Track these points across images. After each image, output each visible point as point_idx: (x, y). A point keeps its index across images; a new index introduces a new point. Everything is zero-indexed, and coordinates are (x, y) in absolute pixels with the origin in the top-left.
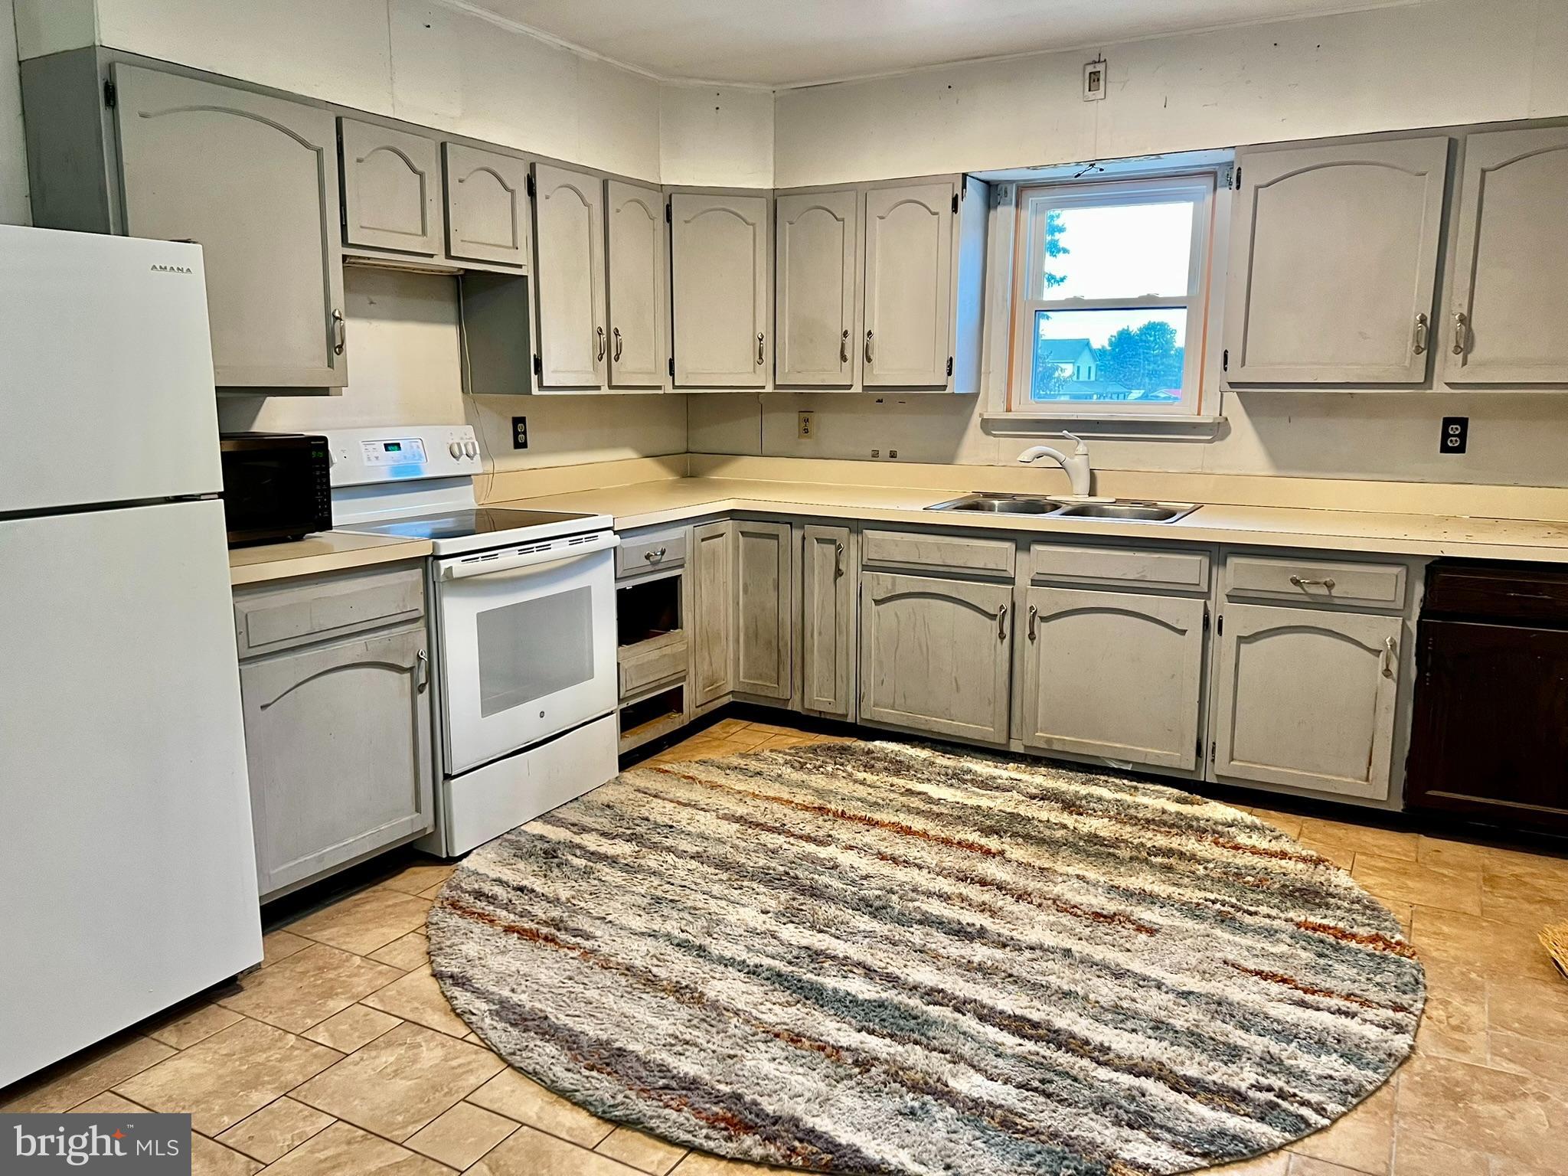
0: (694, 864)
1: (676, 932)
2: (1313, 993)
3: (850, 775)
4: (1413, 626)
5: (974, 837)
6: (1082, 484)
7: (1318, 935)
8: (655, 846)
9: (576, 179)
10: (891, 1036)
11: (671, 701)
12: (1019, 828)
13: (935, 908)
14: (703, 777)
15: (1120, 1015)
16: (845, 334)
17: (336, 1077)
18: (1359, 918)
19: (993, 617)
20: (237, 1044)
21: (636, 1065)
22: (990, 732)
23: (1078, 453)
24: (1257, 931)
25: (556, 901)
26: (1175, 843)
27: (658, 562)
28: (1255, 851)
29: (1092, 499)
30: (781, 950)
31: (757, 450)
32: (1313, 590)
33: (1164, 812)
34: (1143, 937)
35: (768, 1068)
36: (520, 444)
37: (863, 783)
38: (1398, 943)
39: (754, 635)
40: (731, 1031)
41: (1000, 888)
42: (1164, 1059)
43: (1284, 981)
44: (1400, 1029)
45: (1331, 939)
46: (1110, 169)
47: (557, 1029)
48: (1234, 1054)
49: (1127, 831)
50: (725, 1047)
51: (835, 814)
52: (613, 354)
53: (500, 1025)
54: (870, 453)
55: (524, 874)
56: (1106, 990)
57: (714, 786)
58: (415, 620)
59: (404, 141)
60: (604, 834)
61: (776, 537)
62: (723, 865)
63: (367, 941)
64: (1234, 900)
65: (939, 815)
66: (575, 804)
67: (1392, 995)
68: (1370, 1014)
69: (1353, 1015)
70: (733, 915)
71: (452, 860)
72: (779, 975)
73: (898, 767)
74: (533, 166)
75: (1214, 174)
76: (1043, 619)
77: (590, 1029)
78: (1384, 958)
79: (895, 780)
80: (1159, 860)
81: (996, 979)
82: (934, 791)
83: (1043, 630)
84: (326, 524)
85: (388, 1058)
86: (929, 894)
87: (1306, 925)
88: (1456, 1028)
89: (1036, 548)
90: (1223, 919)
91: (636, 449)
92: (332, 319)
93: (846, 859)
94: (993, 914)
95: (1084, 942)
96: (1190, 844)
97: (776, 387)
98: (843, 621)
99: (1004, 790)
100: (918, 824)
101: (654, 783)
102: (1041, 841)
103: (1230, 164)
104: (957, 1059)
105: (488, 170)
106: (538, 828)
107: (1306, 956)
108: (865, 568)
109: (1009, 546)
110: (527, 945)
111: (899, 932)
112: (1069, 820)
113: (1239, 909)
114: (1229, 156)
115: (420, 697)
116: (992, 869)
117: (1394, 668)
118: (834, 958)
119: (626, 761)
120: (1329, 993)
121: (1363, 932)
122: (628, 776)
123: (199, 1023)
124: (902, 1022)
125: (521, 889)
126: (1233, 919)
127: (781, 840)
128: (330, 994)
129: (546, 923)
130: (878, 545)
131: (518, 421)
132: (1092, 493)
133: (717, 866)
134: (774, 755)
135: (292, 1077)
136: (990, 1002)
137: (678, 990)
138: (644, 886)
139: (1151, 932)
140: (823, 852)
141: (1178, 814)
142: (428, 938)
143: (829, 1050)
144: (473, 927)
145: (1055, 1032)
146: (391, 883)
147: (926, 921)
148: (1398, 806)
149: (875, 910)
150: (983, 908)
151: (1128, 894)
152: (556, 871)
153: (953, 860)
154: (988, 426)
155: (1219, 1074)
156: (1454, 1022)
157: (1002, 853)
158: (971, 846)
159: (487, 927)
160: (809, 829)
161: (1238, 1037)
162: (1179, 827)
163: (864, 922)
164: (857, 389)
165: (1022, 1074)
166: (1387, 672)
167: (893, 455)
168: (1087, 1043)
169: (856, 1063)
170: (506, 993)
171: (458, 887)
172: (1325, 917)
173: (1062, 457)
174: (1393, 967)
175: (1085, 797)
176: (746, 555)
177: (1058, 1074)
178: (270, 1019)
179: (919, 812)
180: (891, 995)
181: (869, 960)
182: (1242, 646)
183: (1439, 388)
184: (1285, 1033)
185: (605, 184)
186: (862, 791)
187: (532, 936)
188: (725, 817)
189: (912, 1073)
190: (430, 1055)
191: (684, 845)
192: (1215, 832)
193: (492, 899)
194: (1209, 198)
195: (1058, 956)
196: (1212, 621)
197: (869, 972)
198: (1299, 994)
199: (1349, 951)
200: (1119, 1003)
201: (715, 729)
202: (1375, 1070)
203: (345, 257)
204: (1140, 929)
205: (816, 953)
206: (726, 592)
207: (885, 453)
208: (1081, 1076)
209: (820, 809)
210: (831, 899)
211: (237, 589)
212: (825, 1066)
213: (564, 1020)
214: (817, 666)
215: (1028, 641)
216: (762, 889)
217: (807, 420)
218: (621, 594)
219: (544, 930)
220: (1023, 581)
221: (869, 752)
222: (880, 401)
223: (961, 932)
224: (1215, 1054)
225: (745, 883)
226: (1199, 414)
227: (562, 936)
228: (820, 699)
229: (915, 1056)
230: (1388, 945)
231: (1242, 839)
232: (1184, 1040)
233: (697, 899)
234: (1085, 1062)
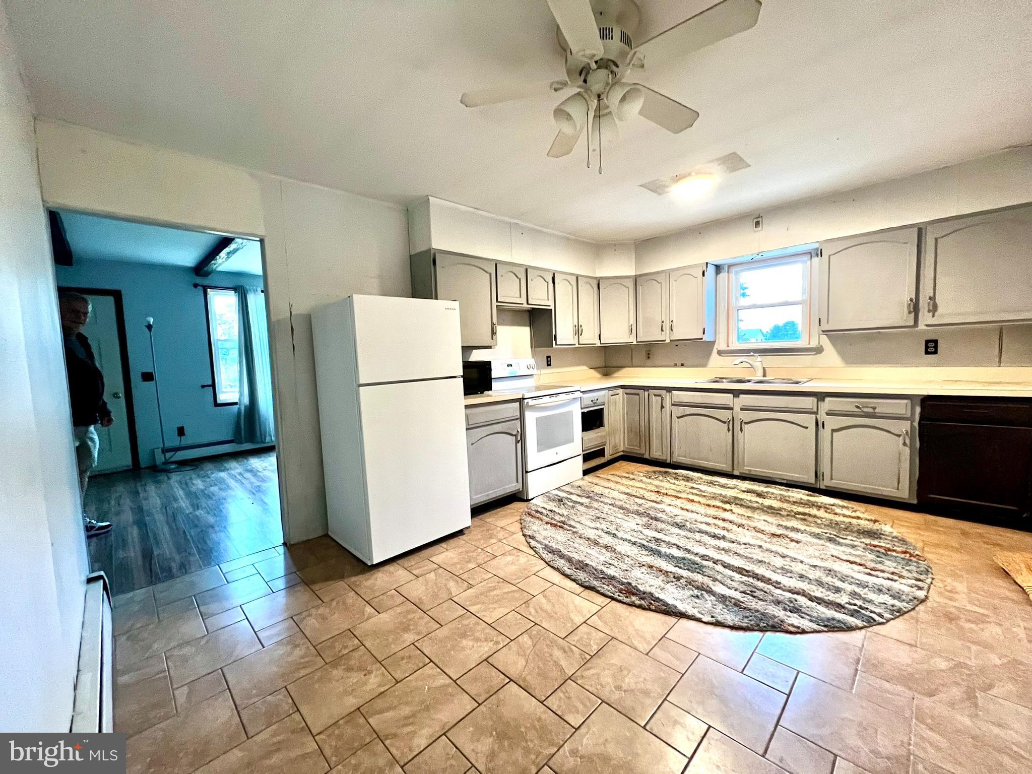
0: (611, 507)
1: (605, 529)
2: (876, 571)
3: (669, 481)
4: (916, 424)
5: (720, 504)
6: (760, 373)
7: (877, 549)
8: (597, 500)
9: (568, 277)
10: (688, 570)
11: (600, 453)
12: (738, 502)
13: (704, 527)
14: (613, 479)
15: (785, 571)
16: (663, 322)
17: (494, 562)
18: (897, 544)
19: (725, 422)
20: (464, 550)
21: (593, 570)
22: (725, 467)
23: (758, 361)
24: (847, 545)
25: (562, 515)
26: (807, 510)
27: (596, 403)
28: (844, 516)
29: (765, 378)
30: (644, 537)
31: (630, 365)
32: (865, 410)
33: (801, 499)
34: (794, 544)
35: (640, 575)
36: (549, 365)
37: (674, 484)
38: (917, 555)
39: (630, 430)
40: (626, 562)
41: (731, 522)
42: (805, 589)
43: (860, 565)
44: (920, 588)
45: (883, 551)
46: (766, 255)
47: (565, 555)
48: (838, 590)
49: (785, 505)
50: (625, 567)
51: (663, 494)
52: (580, 333)
53: (546, 552)
54: (673, 364)
55: (551, 506)
56: (779, 562)
57: (617, 483)
58: (517, 419)
59: (515, 269)
60: (579, 496)
61: (638, 394)
62: (621, 508)
63: (502, 523)
64: (835, 533)
65: (704, 496)
66: (568, 486)
67: (915, 575)
68: (904, 581)
69: (896, 581)
70: (625, 524)
71: (528, 500)
72: (644, 545)
73: (688, 479)
74: (554, 274)
75: (810, 253)
76: (746, 423)
77: (576, 557)
78: (911, 560)
79: (687, 483)
80: (800, 516)
81: (731, 554)
82: (702, 487)
83: (746, 428)
84: (490, 389)
85: (509, 558)
86: (702, 523)
87: (871, 545)
88: (950, 591)
89: (741, 396)
90: (830, 540)
91: (588, 367)
92: (493, 324)
93: (668, 509)
94: (728, 531)
95: (767, 544)
96: (814, 511)
97: (637, 342)
98: (664, 424)
99: (731, 489)
100: (696, 498)
101: (596, 480)
102: (748, 507)
103: (817, 249)
104: (715, 580)
105: (541, 277)
106: (557, 492)
107: (872, 557)
108: (673, 405)
109: (731, 396)
110: (554, 529)
111: (689, 534)
112: (760, 500)
113: (838, 537)
114: (817, 246)
115: (518, 444)
116: (727, 515)
117: (908, 441)
118: (664, 541)
119: (586, 472)
120: (883, 571)
121: (899, 549)
122: (586, 477)
123: (453, 542)
124: (692, 565)
125: (551, 511)
126: (835, 540)
127: (643, 501)
128: (491, 538)
129: (560, 522)
130: (678, 396)
131: (548, 357)
132: (764, 376)
133: (619, 508)
134: (639, 473)
135: (480, 561)
136: (728, 562)
137: (606, 547)
138: (592, 512)
139: (798, 542)
140: (659, 506)
141: (808, 500)
142: (521, 524)
143: (663, 572)
144: (536, 521)
145: (756, 574)
146: (509, 506)
147: (700, 531)
148: (915, 501)
149: (680, 526)
150: (724, 529)
151: (787, 528)
152: (562, 506)
153: (712, 511)
154: (720, 353)
155: (832, 597)
156: (948, 588)
157: (731, 510)
158: (718, 507)
159: (540, 522)
160: (653, 498)
161: (839, 584)
162: (809, 505)
163: (677, 531)
164: (668, 341)
165: (742, 588)
166: (905, 444)
167: (682, 365)
168: (770, 580)
169: (674, 577)
170: (547, 542)
171: (530, 509)
172: (880, 542)
173: (751, 362)
174: (915, 564)
175: (766, 492)
176: (627, 402)
177: (758, 589)
178: (473, 543)
179: (697, 495)
180: (688, 556)
181: (678, 544)
182: (834, 434)
183: (921, 326)
184: (864, 585)
185: (577, 278)
186: (674, 487)
187: (555, 526)
188: (621, 493)
189: (697, 583)
190: (523, 559)
191: (607, 500)
192: (826, 508)
193: (541, 513)
194: (809, 262)
195: (756, 547)
196: (819, 423)
197: (678, 547)
198: (868, 571)
199: (892, 556)
200: (784, 567)
201: (617, 464)
202: (907, 603)
203: (497, 306)
204: (792, 540)
205: (658, 540)
206: (620, 414)
207: (679, 364)
208: (768, 591)
209: (657, 492)
210: (662, 522)
211: (467, 407)
212: (662, 577)
213: (566, 553)
214: (655, 442)
215: (740, 432)
216: (636, 516)
217: (649, 354)
218: (583, 413)
219: (559, 524)
220: (737, 408)
221: (676, 474)
222: (677, 346)
223: (715, 536)
224: (829, 589)
225: (630, 514)
226: (809, 344)
227: (565, 526)
228: (656, 454)
229: (698, 578)
230: (911, 555)
231: (838, 510)
232: (813, 582)
233: (612, 518)
234: (770, 587)
